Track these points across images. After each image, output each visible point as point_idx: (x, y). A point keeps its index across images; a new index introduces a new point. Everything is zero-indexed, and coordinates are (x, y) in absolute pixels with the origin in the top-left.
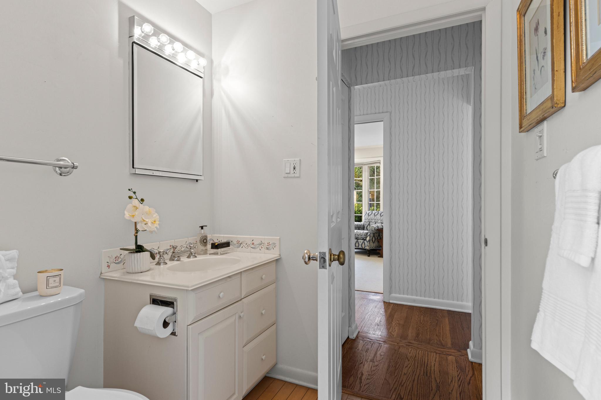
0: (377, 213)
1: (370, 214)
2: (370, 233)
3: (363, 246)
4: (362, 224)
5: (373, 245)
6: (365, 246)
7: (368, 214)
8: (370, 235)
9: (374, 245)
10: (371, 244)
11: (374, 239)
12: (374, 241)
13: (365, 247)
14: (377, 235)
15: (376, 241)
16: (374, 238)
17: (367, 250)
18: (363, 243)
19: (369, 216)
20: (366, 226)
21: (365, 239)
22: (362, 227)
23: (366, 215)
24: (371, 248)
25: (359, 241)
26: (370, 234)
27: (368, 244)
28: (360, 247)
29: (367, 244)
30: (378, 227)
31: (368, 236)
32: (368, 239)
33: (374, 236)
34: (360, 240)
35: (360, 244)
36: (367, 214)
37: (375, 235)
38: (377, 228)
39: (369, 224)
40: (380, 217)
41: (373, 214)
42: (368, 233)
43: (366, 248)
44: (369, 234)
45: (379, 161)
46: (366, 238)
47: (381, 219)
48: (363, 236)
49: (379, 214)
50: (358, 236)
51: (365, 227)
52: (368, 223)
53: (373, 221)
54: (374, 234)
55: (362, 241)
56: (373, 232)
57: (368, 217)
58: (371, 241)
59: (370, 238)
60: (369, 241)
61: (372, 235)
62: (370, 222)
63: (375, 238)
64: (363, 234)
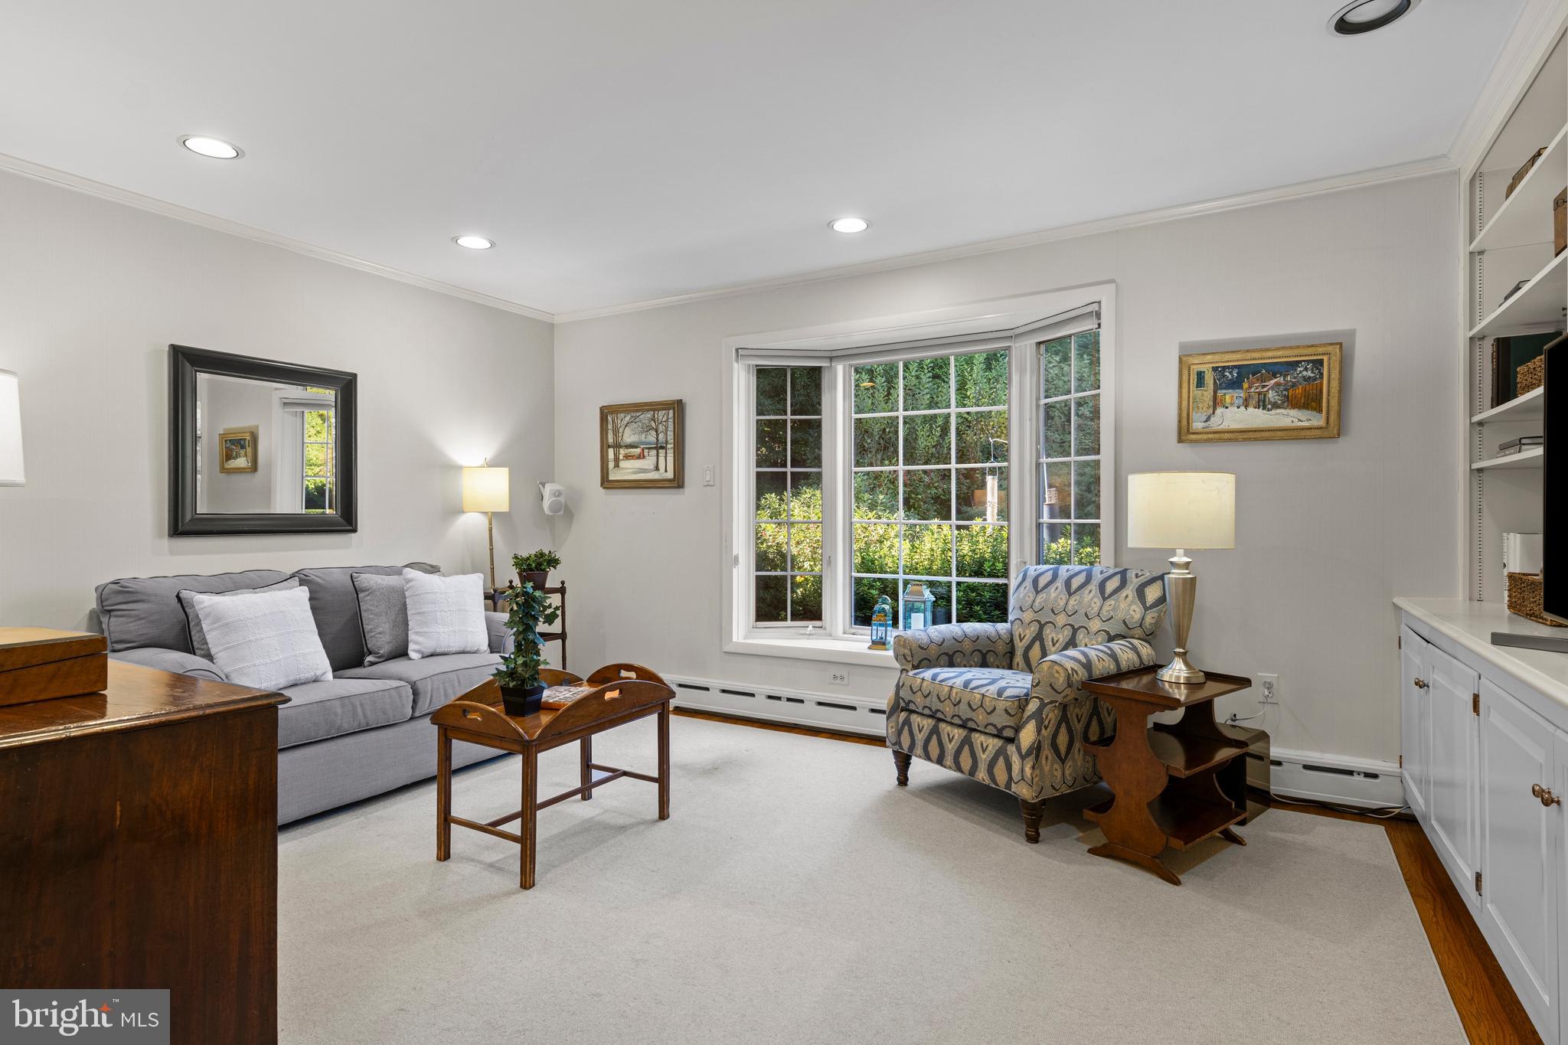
0: (1081, 579)
1: (1042, 582)
2: (1043, 705)
3: (1001, 776)
4: (1002, 632)
5: (1059, 774)
6: (1010, 778)
7: (1035, 581)
8: (1038, 715)
9: (1067, 772)
10: (1047, 768)
11: (1063, 739)
12: (1063, 749)
13: (1008, 785)
14: (1085, 711)
15: (1077, 745)
16: (1063, 730)
17: (1024, 801)
18: (1001, 760)
19: (1037, 592)
20: (1020, 647)
21: (1009, 733)
22: (1001, 648)
23: (1022, 589)
24: (1049, 793)
25: (978, 739)
26: (1040, 710)
27: (1028, 770)
28: (982, 775)
29: (1022, 770)
30: (1088, 666)
31: (1030, 718)
32: (1028, 736)
33: (1064, 719)
34: (983, 738)
35: (984, 757)
36: (1028, 583)
37: (1073, 712)
38: (1082, 674)
39: (1039, 637)
40: (1098, 601)
41: (1060, 583)
42: (1027, 702)
43: (1014, 788)
44: (1033, 706)
45: (1095, 307)
46: (1017, 730)
47: (1105, 614)
48: (1001, 720)
49: (1093, 586)
50: (969, 714)
51: (1019, 653)
52: (1034, 628)
53: (1061, 620)
54: (1064, 707)
55: (993, 744)
56: (1059, 698)
57: (1032, 595)
58: (1047, 751)
59: (1039, 732)
60: (1036, 750)
61: (1051, 715)
62: (1042, 627)
63: (1070, 731)
64: (1001, 705)
